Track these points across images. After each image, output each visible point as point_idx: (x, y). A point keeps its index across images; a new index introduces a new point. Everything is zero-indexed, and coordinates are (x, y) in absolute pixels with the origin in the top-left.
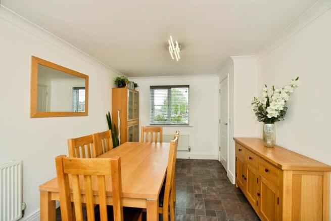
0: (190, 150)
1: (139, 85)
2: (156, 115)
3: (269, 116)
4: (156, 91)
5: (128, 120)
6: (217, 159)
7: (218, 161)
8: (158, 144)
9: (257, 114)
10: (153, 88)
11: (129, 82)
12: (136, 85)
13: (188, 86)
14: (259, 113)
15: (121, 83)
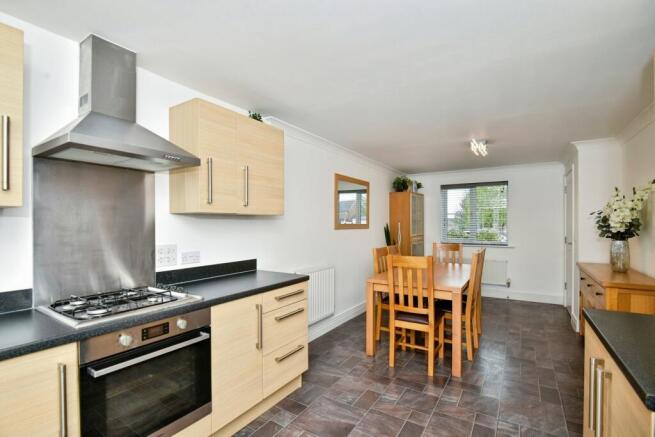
0: (509, 284)
1: (423, 184)
2: (450, 228)
3: (614, 231)
4: (451, 193)
5: (411, 235)
6: (561, 303)
7: (562, 306)
8: (457, 265)
9: (600, 227)
10: (445, 187)
11: (411, 183)
12: (419, 186)
13: (506, 183)
14: (603, 227)
15: (401, 186)
